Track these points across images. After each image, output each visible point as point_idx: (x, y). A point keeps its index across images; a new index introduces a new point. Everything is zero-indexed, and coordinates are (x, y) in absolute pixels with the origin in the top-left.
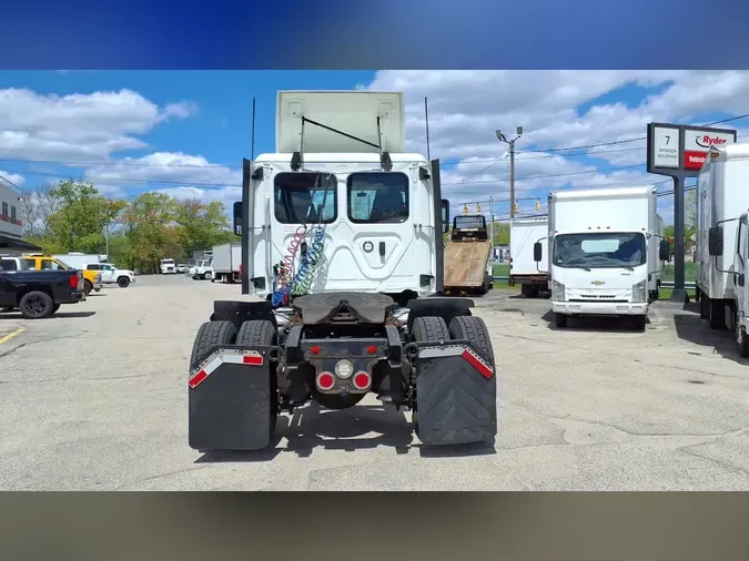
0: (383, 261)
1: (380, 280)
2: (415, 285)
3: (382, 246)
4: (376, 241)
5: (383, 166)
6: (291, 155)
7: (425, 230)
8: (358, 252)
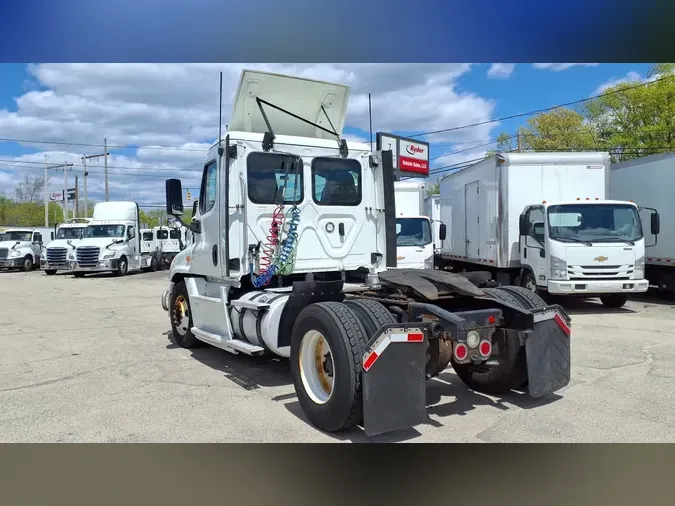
0: (342, 241)
1: (341, 259)
2: (366, 263)
3: (341, 226)
4: (337, 222)
5: (341, 153)
6: (263, 135)
7: (374, 213)
8: (322, 233)
